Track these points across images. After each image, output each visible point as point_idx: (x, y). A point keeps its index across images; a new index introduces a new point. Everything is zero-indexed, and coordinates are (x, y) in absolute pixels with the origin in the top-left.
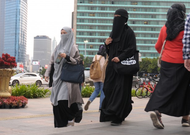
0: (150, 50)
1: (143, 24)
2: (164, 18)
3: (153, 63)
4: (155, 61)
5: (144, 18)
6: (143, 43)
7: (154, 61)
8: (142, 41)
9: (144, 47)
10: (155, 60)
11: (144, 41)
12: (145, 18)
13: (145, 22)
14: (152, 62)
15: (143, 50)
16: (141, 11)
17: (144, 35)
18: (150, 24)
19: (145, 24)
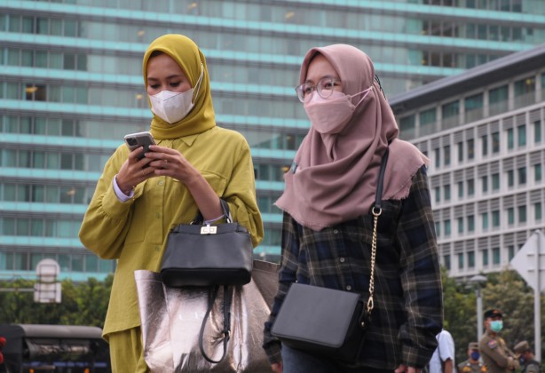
0: (58, 236)
1: (18, 97)
2: (129, 73)
3: (87, 304)
4: (96, 296)
5: (24, 65)
6: (20, 200)
7: (91, 295)
8: (13, 185)
9: (26, 220)
10: (97, 288)
11: (27, 187)
12: (32, 65)
13: (29, 86)
14: (79, 301)
15: (19, 234)
16: (11, 30)
17: (24, 157)
18: (56, 100)
19: (29, 97)
